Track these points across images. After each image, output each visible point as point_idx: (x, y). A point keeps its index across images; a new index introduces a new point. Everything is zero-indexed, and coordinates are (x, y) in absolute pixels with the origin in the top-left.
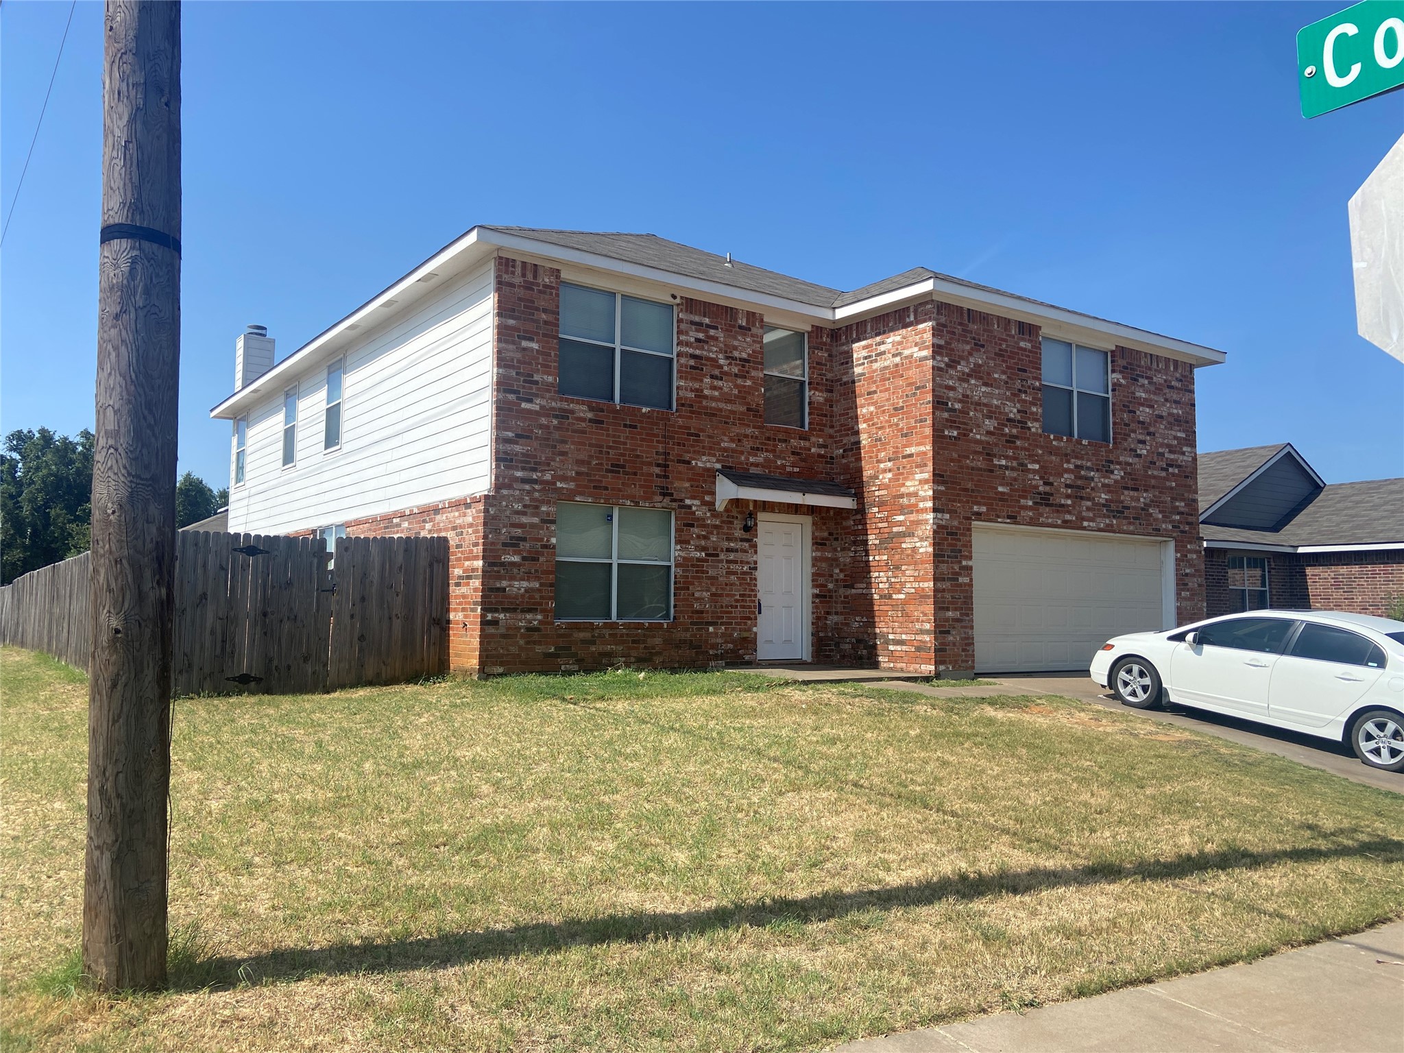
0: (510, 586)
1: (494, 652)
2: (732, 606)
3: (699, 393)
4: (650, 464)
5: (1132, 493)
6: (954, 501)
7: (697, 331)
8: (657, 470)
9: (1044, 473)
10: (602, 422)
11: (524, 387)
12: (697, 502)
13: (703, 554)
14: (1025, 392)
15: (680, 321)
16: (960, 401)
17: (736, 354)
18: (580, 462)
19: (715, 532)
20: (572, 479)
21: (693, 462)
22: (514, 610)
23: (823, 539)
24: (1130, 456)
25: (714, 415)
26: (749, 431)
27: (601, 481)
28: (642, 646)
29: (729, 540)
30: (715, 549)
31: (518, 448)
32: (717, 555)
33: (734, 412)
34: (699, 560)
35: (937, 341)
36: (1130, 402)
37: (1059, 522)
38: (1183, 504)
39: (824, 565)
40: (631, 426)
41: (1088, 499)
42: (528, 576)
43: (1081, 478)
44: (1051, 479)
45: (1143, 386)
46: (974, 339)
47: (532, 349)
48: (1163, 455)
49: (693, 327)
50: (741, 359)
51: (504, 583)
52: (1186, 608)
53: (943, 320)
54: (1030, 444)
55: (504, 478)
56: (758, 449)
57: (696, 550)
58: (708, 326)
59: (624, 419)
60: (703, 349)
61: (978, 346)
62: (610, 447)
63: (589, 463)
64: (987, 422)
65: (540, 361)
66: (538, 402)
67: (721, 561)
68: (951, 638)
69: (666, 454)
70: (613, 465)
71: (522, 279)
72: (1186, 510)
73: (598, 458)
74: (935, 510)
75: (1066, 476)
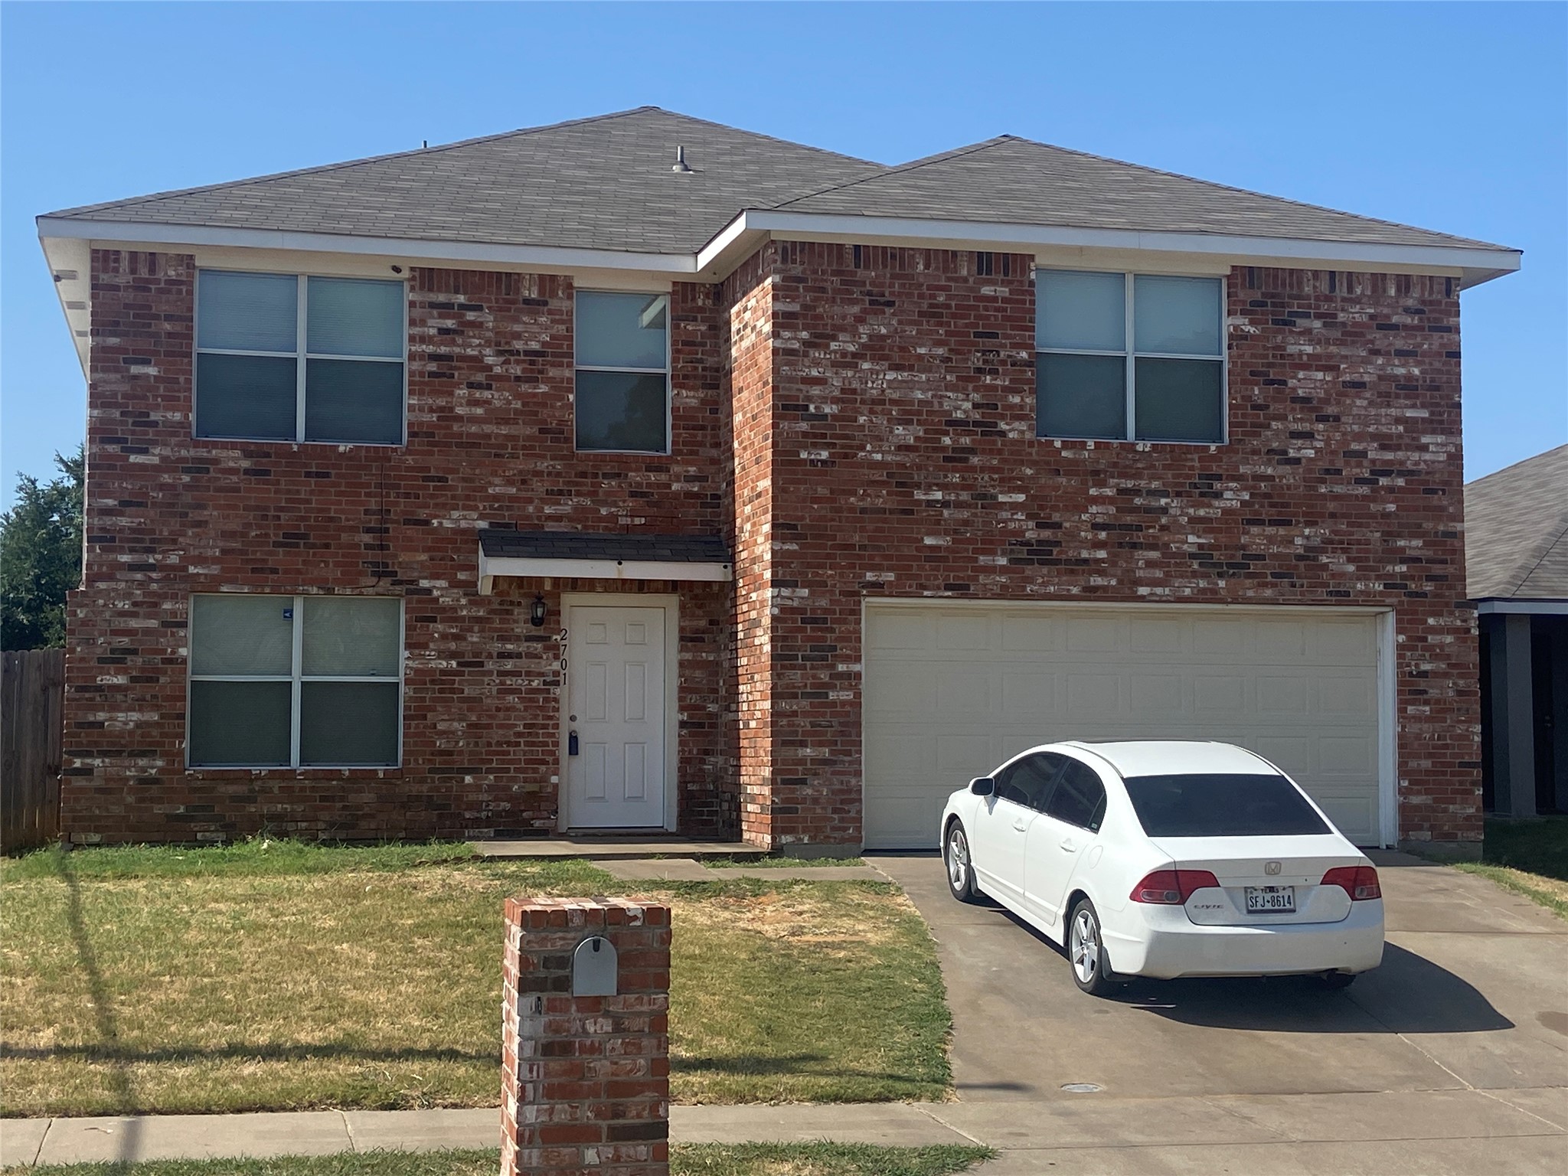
0: (111, 719)
1: (84, 813)
2: (509, 744)
3: (447, 415)
4: (353, 529)
5: (1270, 530)
6: (822, 566)
7: (441, 316)
8: (367, 538)
9: (1038, 510)
10: (267, 472)
11: (133, 433)
12: (443, 583)
13: (454, 664)
14: (994, 372)
15: (412, 304)
16: (835, 401)
17: (518, 345)
18: (226, 535)
19: (476, 629)
20: (215, 560)
21: (435, 522)
22: (119, 753)
23: (697, 631)
24: (1268, 463)
25: (477, 445)
26: (543, 465)
27: (265, 561)
28: (339, 805)
29: (503, 639)
30: (477, 655)
31: (124, 521)
32: (481, 664)
33: (512, 438)
34: (443, 672)
35: (782, 307)
36: (1270, 365)
37: (1075, 590)
38: (1417, 543)
39: (698, 674)
40: (318, 475)
41: (1153, 547)
42: (140, 704)
43: (1136, 510)
44: (1056, 517)
45: (1308, 332)
46: (869, 293)
47: (148, 376)
48: (1363, 454)
49: (435, 312)
50: (527, 353)
51: (101, 716)
52: (1418, 737)
53: (797, 270)
54: (1003, 461)
55: (100, 566)
56: (561, 493)
57: (439, 658)
58: (462, 306)
59: (306, 465)
60: (453, 343)
61: (878, 304)
62: (282, 509)
63: (244, 535)
64: (899, 430)
65: (161, 391)
66: (157, 451)
67: (490, 673)
68: (809, 791)
69: (384, 512)
70: (285, 536)
71: (130, 278)
72: (1429, 553)
73: (259, 527)
74: (774, 584)
75: (1094, 509)
